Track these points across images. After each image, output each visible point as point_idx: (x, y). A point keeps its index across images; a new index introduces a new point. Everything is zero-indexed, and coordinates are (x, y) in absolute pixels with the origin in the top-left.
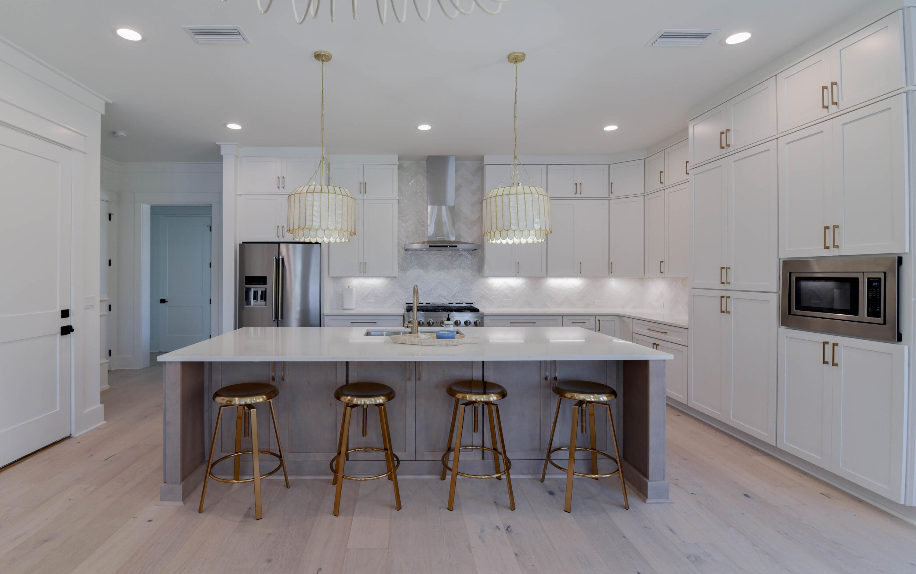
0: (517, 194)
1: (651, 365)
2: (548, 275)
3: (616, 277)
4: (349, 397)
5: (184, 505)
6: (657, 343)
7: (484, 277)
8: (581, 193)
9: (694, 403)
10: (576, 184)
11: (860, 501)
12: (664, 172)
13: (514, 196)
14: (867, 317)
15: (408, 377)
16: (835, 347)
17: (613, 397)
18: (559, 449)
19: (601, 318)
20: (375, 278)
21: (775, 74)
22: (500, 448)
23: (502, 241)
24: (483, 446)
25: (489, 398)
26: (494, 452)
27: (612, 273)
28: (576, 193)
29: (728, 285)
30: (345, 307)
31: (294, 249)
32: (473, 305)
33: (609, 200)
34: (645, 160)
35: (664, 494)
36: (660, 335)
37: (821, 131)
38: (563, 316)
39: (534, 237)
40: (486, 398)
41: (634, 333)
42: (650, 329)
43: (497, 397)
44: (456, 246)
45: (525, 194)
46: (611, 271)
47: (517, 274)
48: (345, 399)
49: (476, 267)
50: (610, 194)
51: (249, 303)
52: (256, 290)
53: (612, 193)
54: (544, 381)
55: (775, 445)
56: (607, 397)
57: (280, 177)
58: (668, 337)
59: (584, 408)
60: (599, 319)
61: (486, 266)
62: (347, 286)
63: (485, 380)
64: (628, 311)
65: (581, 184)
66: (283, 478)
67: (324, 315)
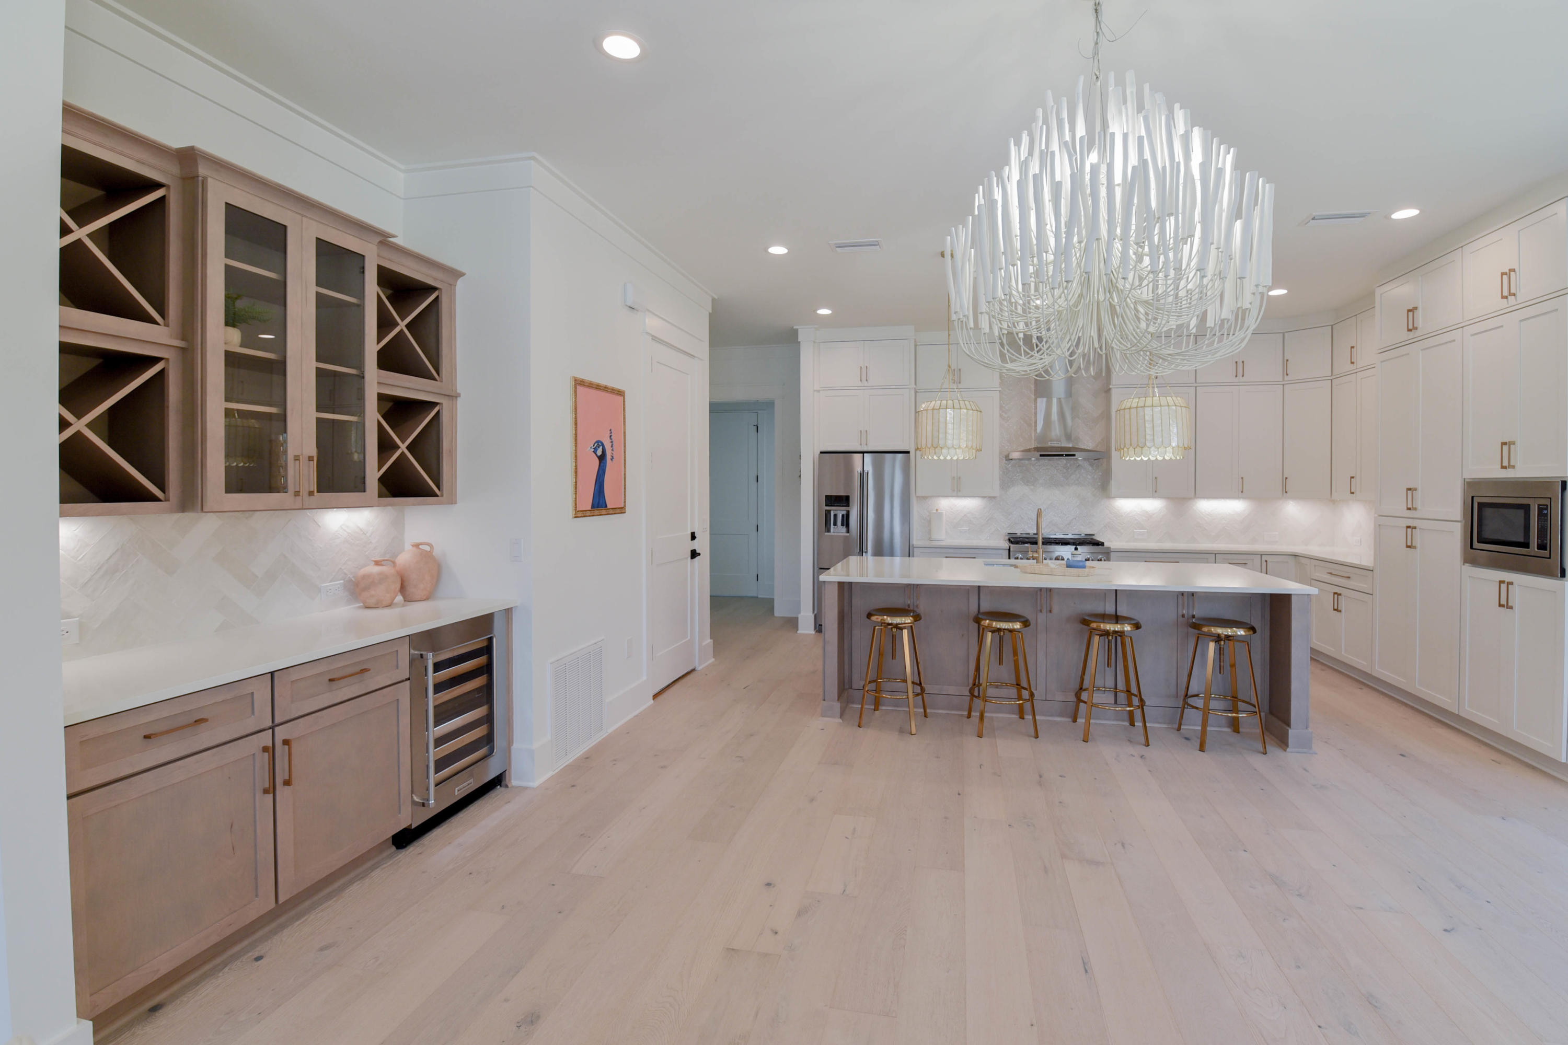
0: (1152, 406)
1: (1294, 599)
2: (1196, 495)
3: (1296, 498)
4: (988, 621)
5: (843, 721)
6: (1339, 592)
7: (1109, 497)
8: (1243, 376)
9: (1381, 672)
10: (1236, 362)
11: (1534, 768)
12: (1355, 348)
13: (1150, 409)
14: (1536, 550)
15: (1039, 608)
16: (1510, 586)
17: (1252, 632)
18: (1197, 695)
19: (1268, 558)
20: (968, 498)
21: (1461, 246)
22: (1134, 690)
23: (1136, 458)
24: (1116, 688)
25: (1123, 628)
26: (1127, 694)
27: (1286, 492)
28: (1236, 376)
29: (1414, 511)
30: (933, 537)
31: (894, 460)
32: (1094, 537)
33: (1283, 385)
34: (1334, 326)
35: (1306, 745)
36: (1340, 580)
37: (1499, 325)
38: (1216, 554)
39: (1171, 454)
40: (1120, 628)
41: (1313, 579)
42: (1331, 574)
43: (1131, 628)
44: (1074, 455)
45: (1161, 406)
46: (1285, 490)
47: (1154, 493)
48: (984, 623)
49: (1099, 484)
50: (1285, 376)
51: (829, 531)
52: (836, 512)
53: (1287, 375)
54: (1181, 619)
55: (1457, 713)
56: (1245, 632)
57: (863, 367)
58: (1351, 584)
59: (1222, 646)
60: (1267, 559)
61: (1113, 483)
62: (936, 508)
63: (1119, 614)
64: (1314, 549)
65: (1243, 362)
66: (922, 710)
67: (914, 546)
